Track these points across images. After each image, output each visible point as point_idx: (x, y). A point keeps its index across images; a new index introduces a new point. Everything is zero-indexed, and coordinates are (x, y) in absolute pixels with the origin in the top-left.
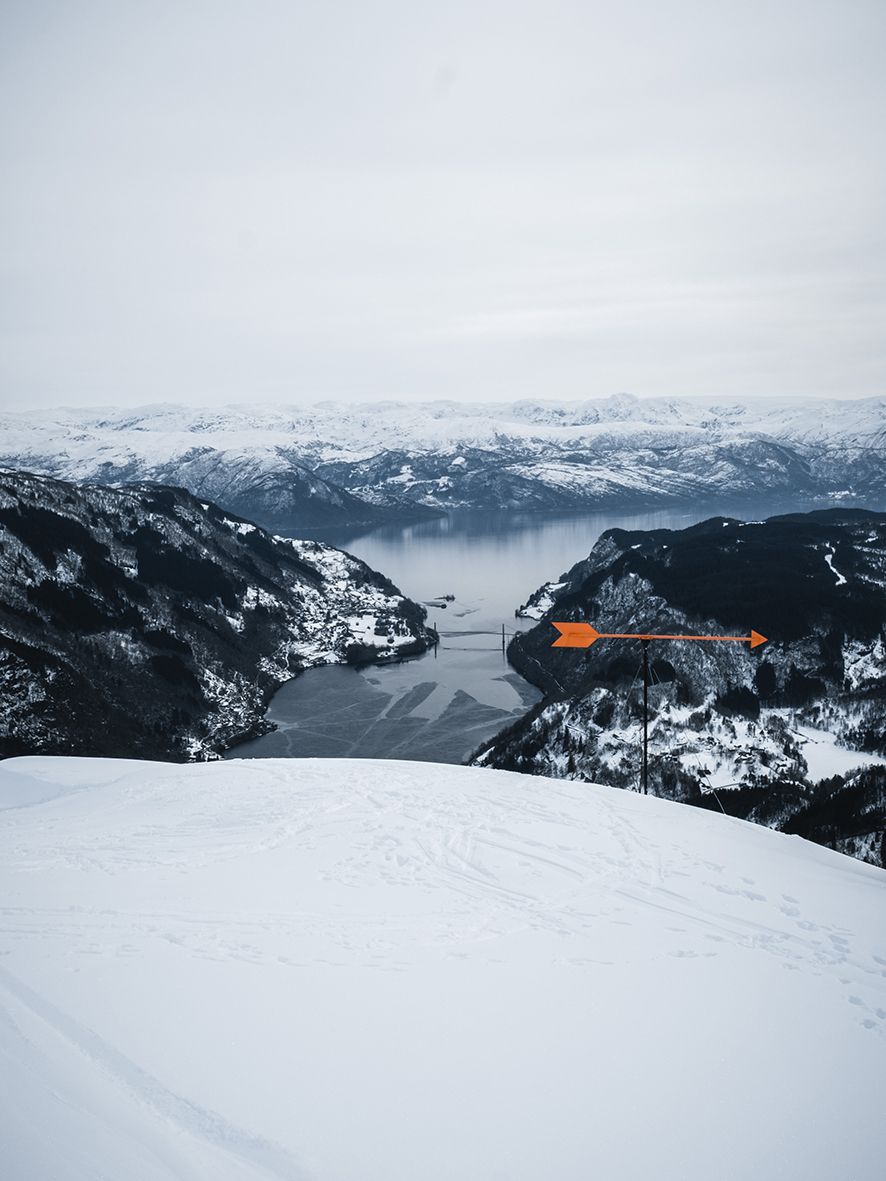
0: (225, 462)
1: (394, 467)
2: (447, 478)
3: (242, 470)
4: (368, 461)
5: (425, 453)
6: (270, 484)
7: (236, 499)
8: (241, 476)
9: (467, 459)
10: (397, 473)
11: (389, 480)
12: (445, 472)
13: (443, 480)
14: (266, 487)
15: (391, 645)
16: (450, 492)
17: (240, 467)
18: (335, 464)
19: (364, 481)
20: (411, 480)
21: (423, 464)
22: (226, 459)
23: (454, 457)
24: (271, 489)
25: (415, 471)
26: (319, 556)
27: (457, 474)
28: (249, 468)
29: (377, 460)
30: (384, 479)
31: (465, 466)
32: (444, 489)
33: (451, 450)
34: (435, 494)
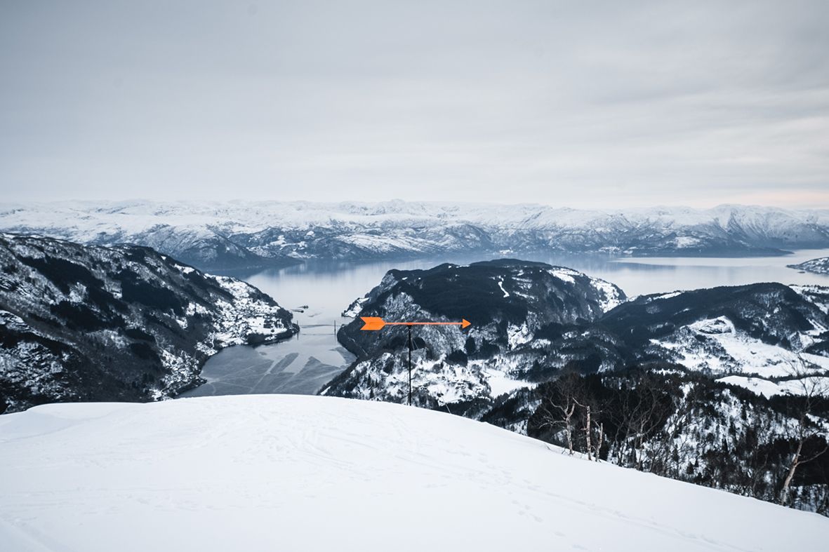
0: (176, 233)
1: (274, 236)
2: (304, 242)
3: (185, 237)
4: (260, 233)
5: (292, 229)
6: (202, 245)
7: (182, 253)
8: (186, 241)
9: (315, 232)
10: (276, 239)
11: (272, 243)
12: (303, 239)
13: (302, 244)
14: (200, 247)
15: (273, 333)
16: (305, 250)
17: (185, 236)
18: (240, 234)
19: (257, 244)
20: (284, 243)
21: (290, 235)
22: (176, 231)
23: (307, 231)
24: (203, 248)
25: (286, 238)
26: (231, 285)
27: (310, 240)
28: (190, 236)
29: (265, 232)
30: (269, 242)
31: (314, 236)
32: (302, 248)
33: (306, 227)
34: (297, 251)
